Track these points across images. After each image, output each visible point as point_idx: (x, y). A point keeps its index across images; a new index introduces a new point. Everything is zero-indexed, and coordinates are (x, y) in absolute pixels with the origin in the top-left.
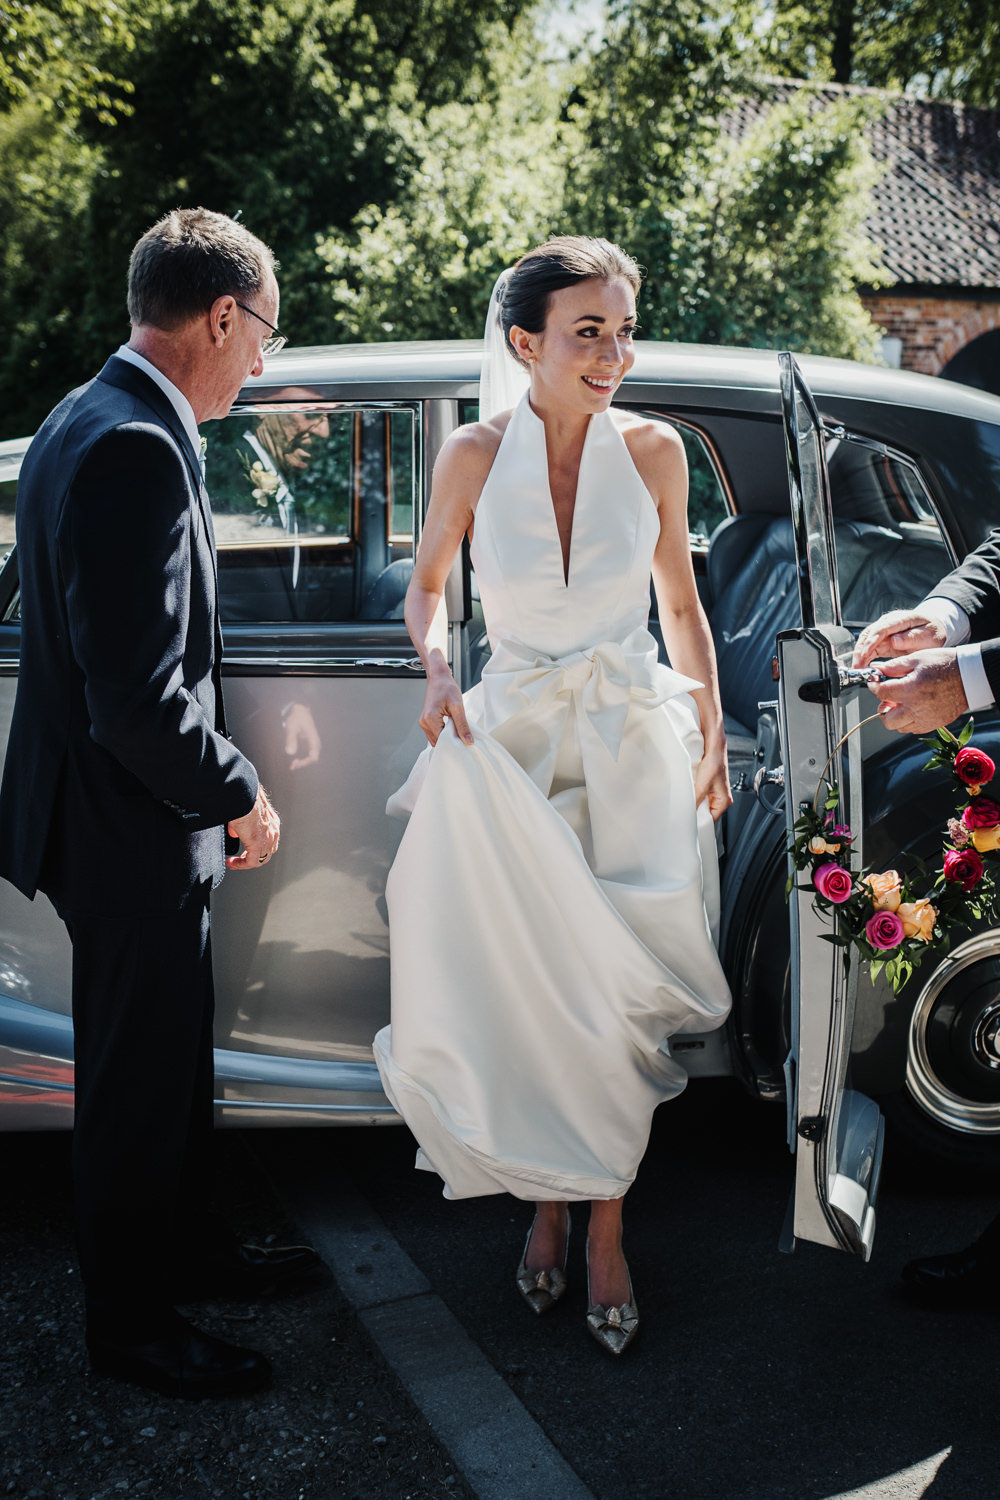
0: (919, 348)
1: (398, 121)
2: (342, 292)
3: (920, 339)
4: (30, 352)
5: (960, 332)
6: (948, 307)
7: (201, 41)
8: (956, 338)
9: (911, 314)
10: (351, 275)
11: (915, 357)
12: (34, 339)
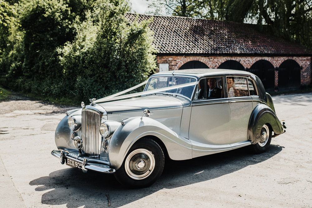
0: (173, 65)
1: (75, 26)
2: (60, 58)
3: (173, 64)
4: (14, 70)
5: (182, 62)
6: (179, 57)
7: (38, 12)
8: (181, 63)
9: (170, 59)
10: (62, 55)
11: (172, 67)
12: (14, 68)
